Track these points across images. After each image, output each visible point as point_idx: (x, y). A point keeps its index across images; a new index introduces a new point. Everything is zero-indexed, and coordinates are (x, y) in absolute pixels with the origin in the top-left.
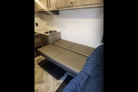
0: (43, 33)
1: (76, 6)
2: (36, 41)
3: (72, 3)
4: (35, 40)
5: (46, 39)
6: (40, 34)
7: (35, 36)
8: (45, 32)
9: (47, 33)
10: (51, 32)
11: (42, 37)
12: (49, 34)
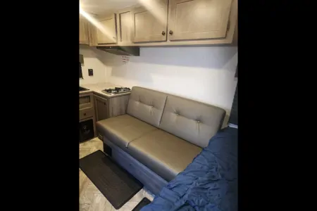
0: (99, 91)
1: (171, 41)
2: (82, 107)
3: (163, 34)
4: (80, 105)
5: (105, 104)
6: (94, 93)
7: (80, 96)
8: (106, 90)
9: (109, 91)
10: (117, 90)
11: (97, 100)
12: (113, 95)
